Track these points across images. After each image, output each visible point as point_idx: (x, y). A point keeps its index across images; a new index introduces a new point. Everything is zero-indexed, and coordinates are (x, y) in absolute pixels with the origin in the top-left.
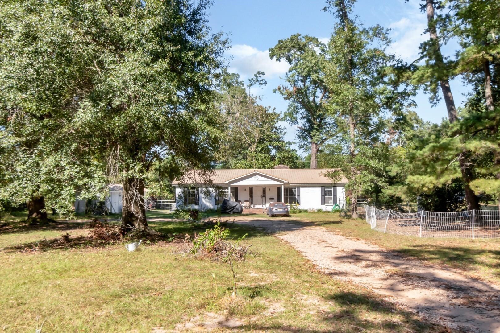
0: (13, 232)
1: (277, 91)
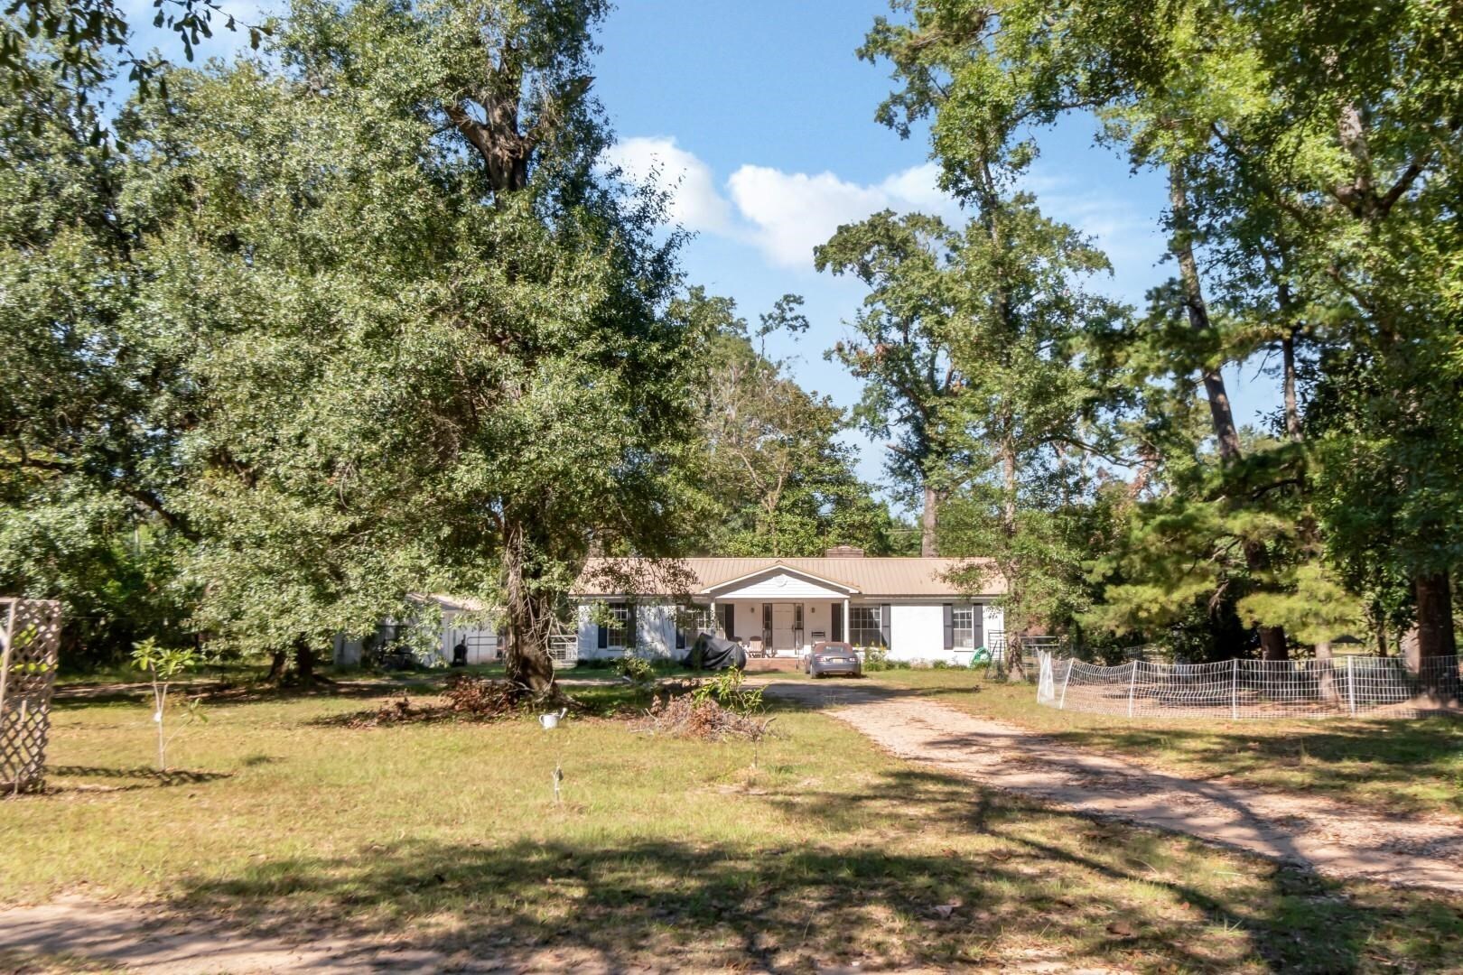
0: (250, 702)
1: (835, 356)
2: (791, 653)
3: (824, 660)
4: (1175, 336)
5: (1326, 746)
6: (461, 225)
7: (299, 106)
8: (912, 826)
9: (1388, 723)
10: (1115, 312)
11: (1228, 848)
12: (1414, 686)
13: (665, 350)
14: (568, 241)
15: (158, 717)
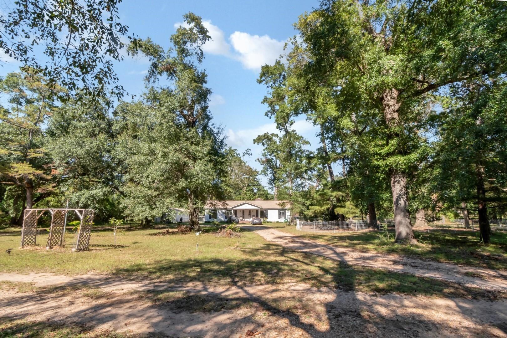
1: (257, 161)
2: (248, 220)
3: (254, 221)
4: (322, 157)
5: (351, 238)
6: (182, 134)
7: (150, 110)
8: (269, 255)
9: (364, 233)
10: (311, 153)
11: (330, 259)
12: (369, 226)
13: (222, 159)
14: (203, 138)
15: (115, 234)
